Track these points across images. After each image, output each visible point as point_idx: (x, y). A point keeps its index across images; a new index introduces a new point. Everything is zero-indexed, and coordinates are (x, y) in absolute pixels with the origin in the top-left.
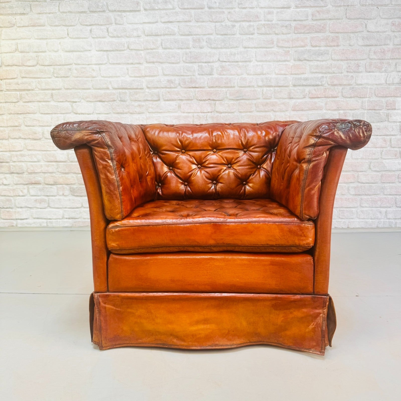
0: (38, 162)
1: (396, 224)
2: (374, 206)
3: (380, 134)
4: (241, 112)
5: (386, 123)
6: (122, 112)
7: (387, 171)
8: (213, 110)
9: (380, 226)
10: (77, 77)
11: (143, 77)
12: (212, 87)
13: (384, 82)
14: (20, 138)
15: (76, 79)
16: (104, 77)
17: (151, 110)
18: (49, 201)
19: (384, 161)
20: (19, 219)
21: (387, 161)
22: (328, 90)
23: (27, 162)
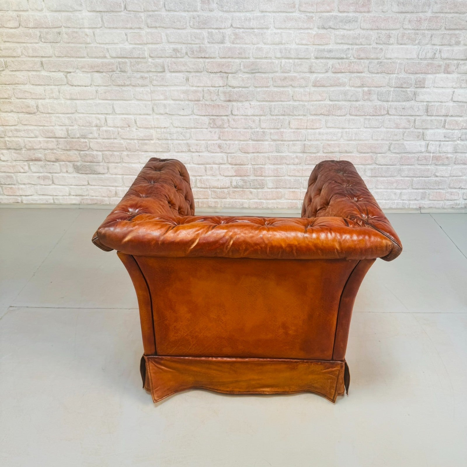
0: (36, 137)
1: (409, 205)
2: (389, 188)
3: (404, 115)
4: (256, 87)
5: (413, 103)
6: (123, 85)
7: (408, 153)
8: (225, 84)
9: (394, 206)
10: (69, 43)
11: (145, 44)
12: (224, 58)
13: (416, 56)
14: (12, 111)
15: (68, 45)
16: (100, 43)
17: (155, 83)
18: (52, 178)
19: (405, 142)
20: (23, 196)
21: (408, 142)
22: (353, 64)
23: (23, 137)
